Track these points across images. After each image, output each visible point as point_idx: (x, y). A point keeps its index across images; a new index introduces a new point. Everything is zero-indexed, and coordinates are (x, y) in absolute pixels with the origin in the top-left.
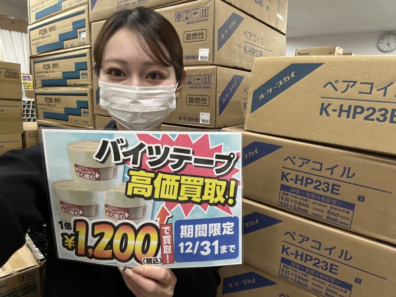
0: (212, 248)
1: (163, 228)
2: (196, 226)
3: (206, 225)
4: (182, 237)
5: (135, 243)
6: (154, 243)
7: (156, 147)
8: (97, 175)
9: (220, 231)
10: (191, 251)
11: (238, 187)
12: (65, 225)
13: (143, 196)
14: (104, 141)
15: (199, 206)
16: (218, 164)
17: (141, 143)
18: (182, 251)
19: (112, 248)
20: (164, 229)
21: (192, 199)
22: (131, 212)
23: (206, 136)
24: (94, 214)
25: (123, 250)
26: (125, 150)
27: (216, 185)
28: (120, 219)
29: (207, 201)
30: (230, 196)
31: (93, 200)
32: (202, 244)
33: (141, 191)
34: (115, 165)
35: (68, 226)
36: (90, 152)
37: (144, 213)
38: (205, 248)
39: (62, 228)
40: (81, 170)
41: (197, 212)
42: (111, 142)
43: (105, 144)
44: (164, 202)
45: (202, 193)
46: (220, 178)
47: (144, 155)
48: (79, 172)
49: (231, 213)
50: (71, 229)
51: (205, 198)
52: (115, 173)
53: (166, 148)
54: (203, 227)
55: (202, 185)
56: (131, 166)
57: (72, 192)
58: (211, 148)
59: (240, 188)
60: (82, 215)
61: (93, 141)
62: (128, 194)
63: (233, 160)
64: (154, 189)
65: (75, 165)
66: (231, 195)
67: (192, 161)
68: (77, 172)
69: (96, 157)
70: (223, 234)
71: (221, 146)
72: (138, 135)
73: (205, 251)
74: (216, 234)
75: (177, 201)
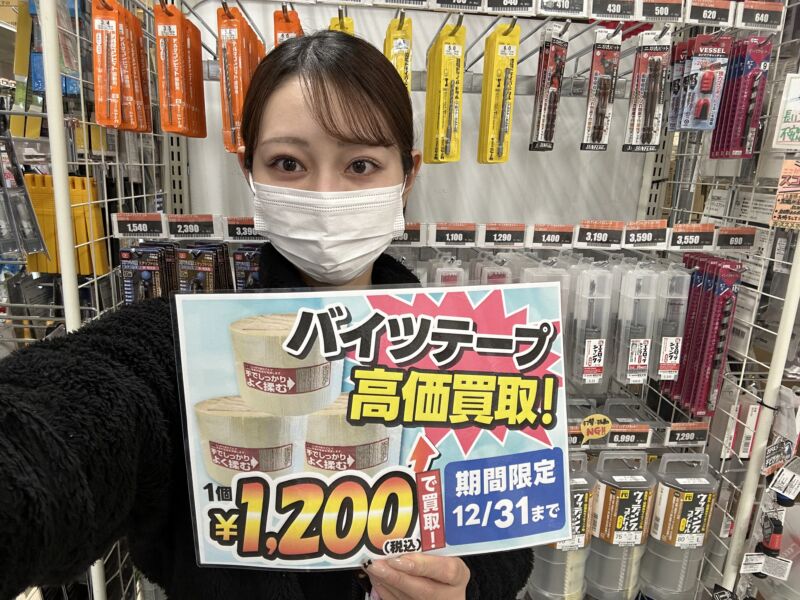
0: (517, 512)
1: (423, 479)
2: (486, 471)
3: (504, 468)
4: (459, 495)
5: (368, 516)
6: (405, 510)
7: (404, 320)
8: (291, 384)
9: (530, 478)
10: (478, 521)
11: (559, 389)
12: (218, 492)
13: (382, 419)
14: (304, 313)
15: (489, 432)
16: (521, 346)
17: (377, 314)
18: (460, 523)
19: (319, 532)
20: (425, 482)
21: (476, 419)
22: (359, 454)
23: (497, 293)
24: (282, 464)
25: (342, 532)
26: (345, 329)
27: (520, 389)
28: (337, 469)
29: (504, 422)
30: (546, 408)
31: (281, 436)
32: (498, 507)
33: (377, 411)
34: (326, 361)
35: (224, 493)
36: (276, 338)
37: (384, 454)
38: (504, 513)
39: (211, 498)
40: (256, 375)
41: (487, 445)
42: (319, 315)
43: (306, 318)
44: (423, 429)
45: (495, 406)
46: (526, 374)
47: (382, 337)
48: (253, 379)
49: (547, 442)
50: (231, 499)
51: (499, 415)
52: (326, 377)
53: (423, 320)
54: (498, 473)
55: (494, 389)
56: (358, 360)
57: (235, 421)
58: (507, 315)
59: (562, 391)
60: (257, 468)
61: (282, 315)
62: (353, 417)
63: (548, 338)
64: (402, 404)
65: (245, 363)
66: (548, 406)
67: (474, 344)
68: (247, 378)
69: (289, 346)
70: (536, 483)
71: (525, 310)
72: (369, 298)
73: (504, 519)
74: (524, 485)
75: (447, 424)
